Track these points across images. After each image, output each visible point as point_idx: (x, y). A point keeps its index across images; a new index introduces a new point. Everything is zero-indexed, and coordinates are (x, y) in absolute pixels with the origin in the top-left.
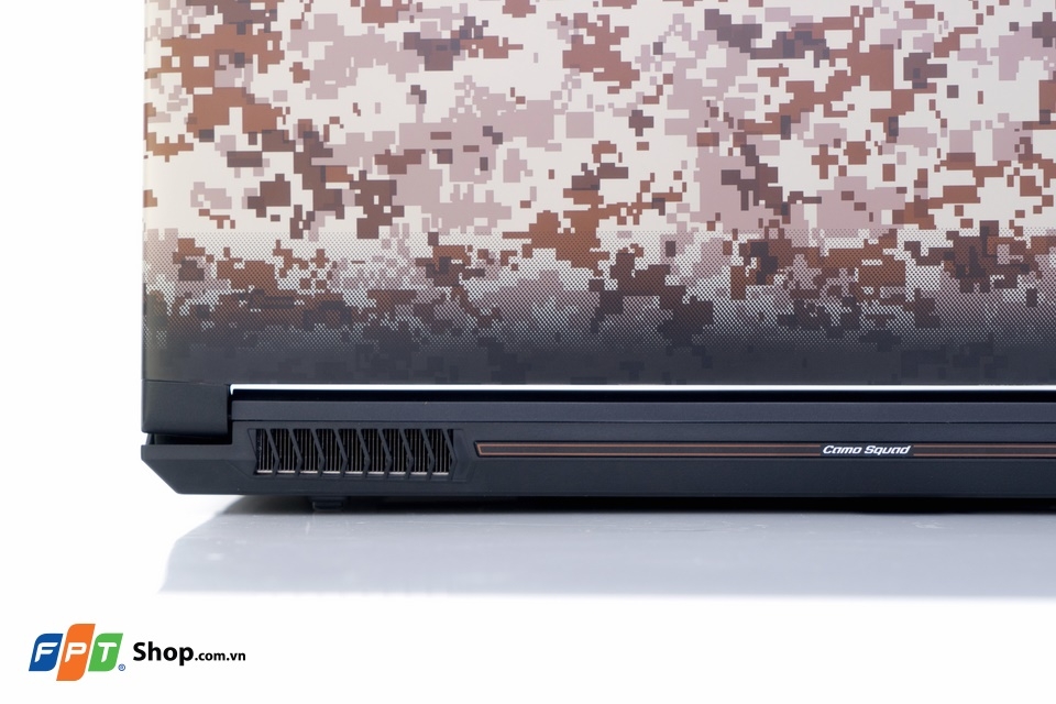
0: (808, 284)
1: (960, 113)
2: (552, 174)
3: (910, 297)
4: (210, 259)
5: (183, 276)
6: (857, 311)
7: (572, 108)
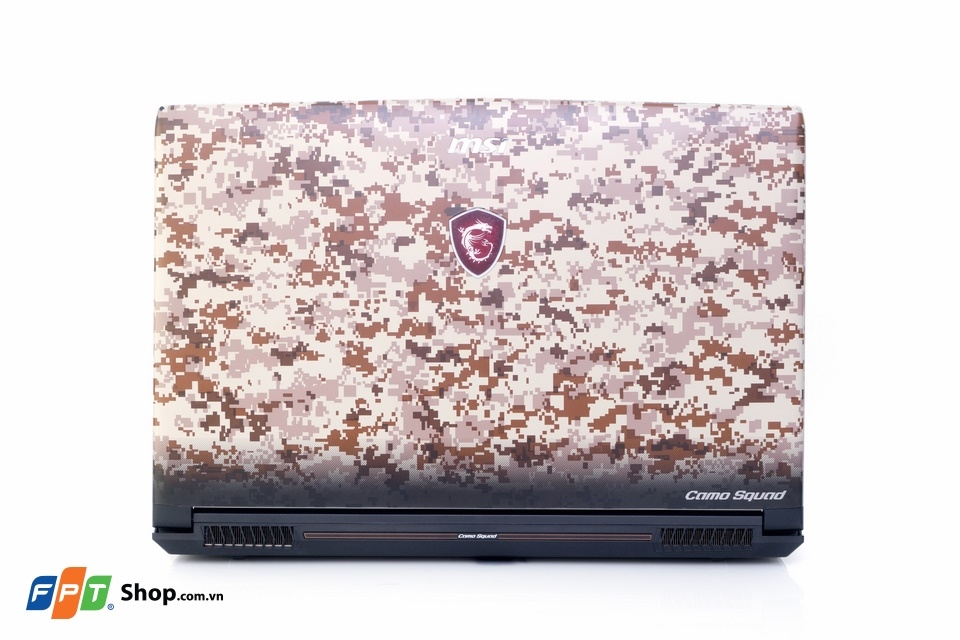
0: (451, 463)
1: (518, 387)
2: (337, 413)
3: (496, 469)
4: (183, 450)
5: (171, 458)
6: (473, 475)
7: (346, 383)
